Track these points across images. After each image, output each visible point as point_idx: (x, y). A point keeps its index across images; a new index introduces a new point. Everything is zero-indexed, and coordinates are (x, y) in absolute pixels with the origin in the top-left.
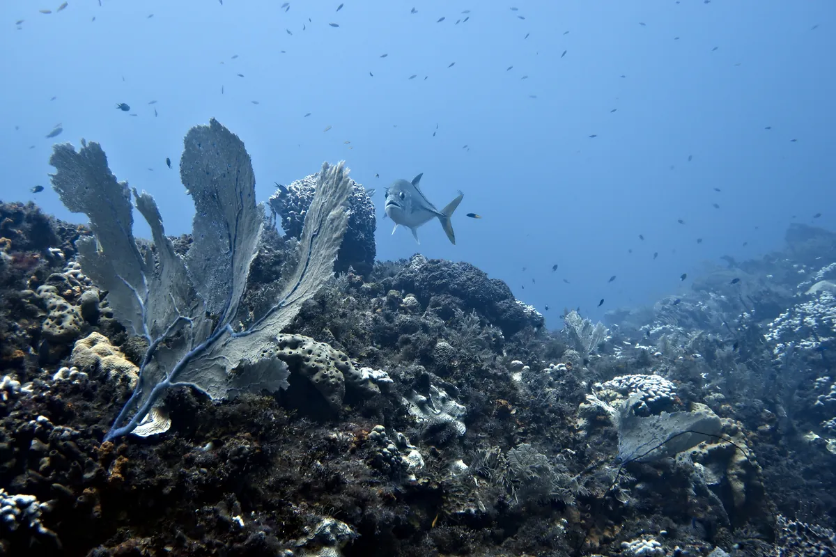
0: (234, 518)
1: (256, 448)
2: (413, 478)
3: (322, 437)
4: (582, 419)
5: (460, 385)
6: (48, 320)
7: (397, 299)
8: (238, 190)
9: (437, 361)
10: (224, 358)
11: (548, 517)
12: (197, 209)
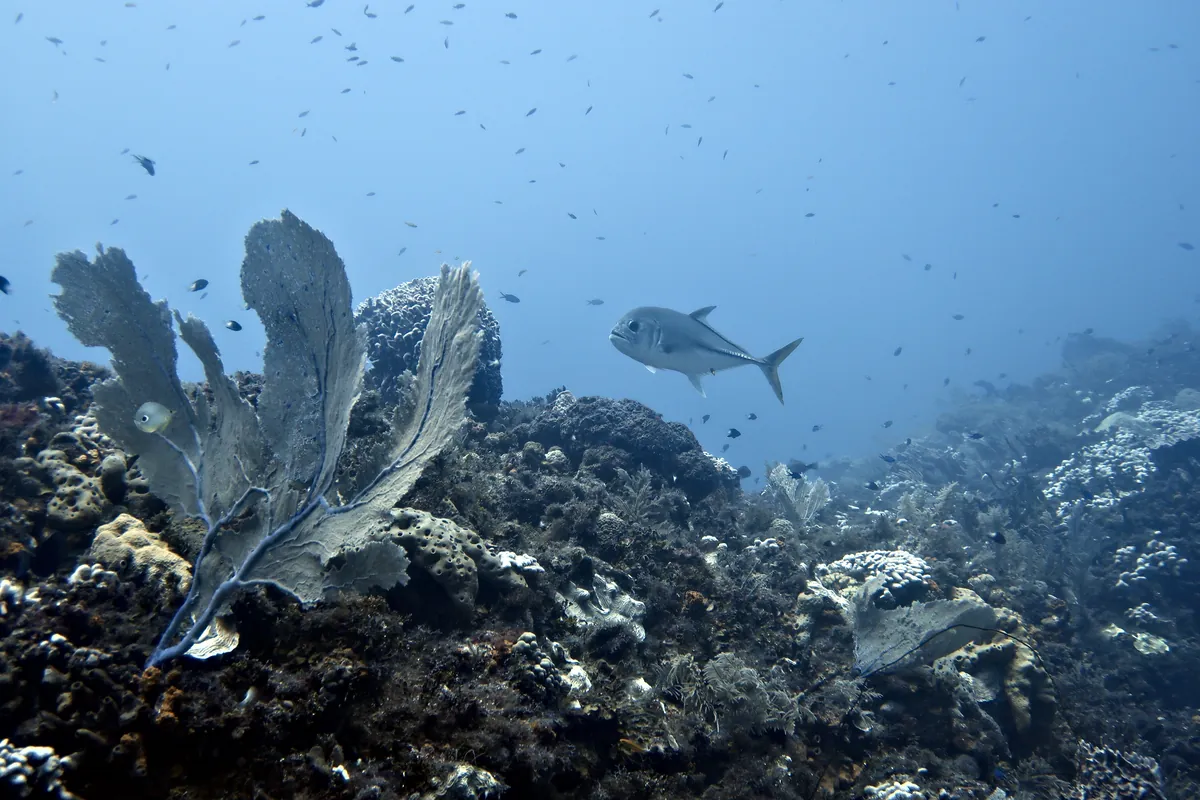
0: (335, 769)
1: (362, 669)
2: (577, 705)
3: (448, 652)
4: (802, 615)
5: (635, 573)
6: (56, 500)
7: (537, 453)
8: (328, 309)
9: (601, 540)
10: (317, 543)
11: (766, 753)
12: (269, 336)
